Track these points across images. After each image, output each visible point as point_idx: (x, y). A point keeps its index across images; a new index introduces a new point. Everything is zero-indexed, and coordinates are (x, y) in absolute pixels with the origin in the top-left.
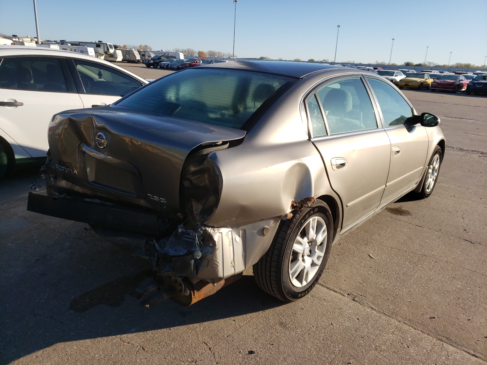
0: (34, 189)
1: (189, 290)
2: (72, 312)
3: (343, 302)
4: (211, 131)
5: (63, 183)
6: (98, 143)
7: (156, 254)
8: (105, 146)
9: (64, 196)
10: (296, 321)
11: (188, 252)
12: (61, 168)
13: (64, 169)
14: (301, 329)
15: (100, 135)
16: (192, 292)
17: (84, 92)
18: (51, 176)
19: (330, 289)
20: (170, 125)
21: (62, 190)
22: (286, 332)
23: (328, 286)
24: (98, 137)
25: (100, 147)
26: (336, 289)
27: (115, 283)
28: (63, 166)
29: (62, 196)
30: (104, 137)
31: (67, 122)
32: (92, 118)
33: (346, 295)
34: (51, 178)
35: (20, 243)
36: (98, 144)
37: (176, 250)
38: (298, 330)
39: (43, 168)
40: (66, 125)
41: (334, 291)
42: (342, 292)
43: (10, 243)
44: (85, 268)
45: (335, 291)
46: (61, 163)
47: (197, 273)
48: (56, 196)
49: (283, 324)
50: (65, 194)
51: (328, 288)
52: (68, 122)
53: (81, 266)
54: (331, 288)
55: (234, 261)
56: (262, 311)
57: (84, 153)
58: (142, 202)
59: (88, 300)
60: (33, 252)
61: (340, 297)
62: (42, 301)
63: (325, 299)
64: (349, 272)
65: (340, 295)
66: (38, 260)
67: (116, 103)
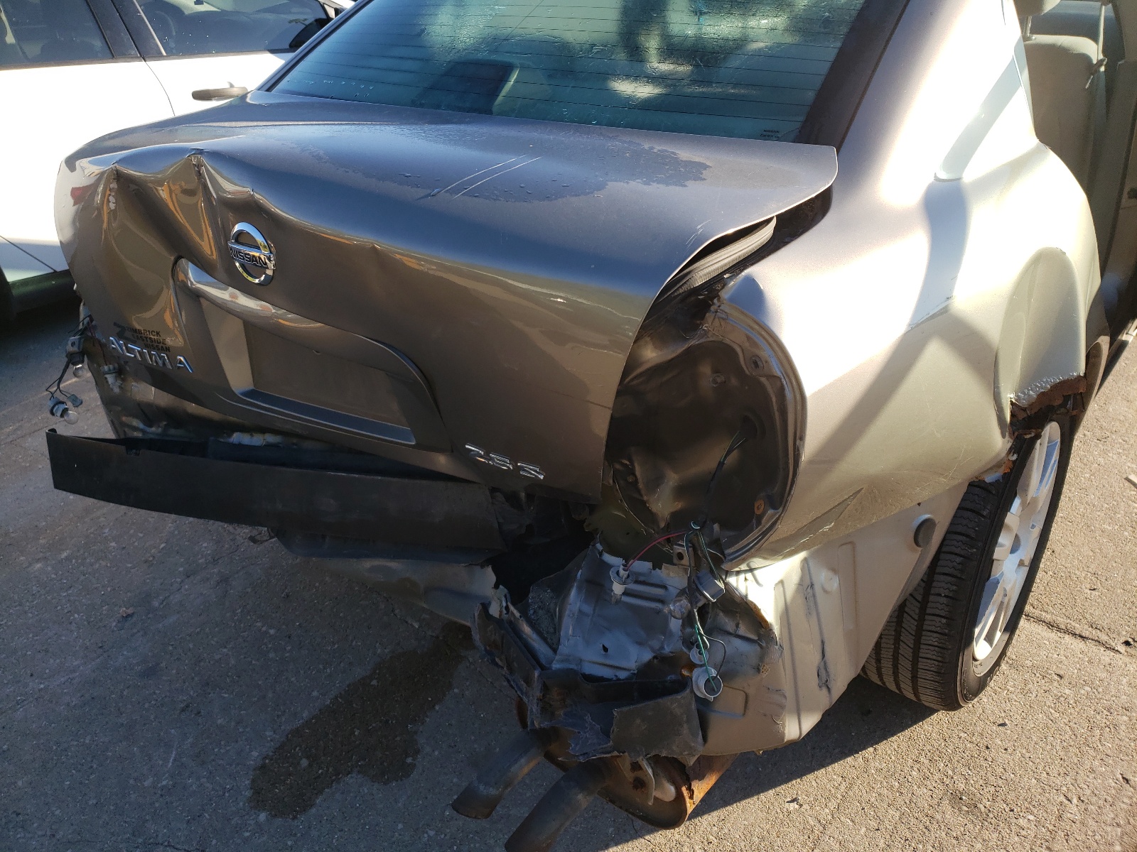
0: (62, 416)
1: (674, 783)
2: (263, 817)
3: (1125, 680)
4: (695, 171)
5: (148, 393)
6: (242, 266)
7: (536, 674)
8: (269, 272)
9: (160, 430)
10: (1000, 782)
11: (655, 657)
12: (129, 350)
13: (141, 353)
14: (1031, 817)
15: (240, 233)
16: (684, 789)
17: (161, 53)
18: (106, 368)
19: (1059, 629)
20: (517, 163)
21: (148, 413)
22: (986, 834)
23: (1048, 617)
24: (237, 241)
25: (250, 279)
26: (1078, 628)
27: (374, 682)
28: (134, 343)
29: (154, 430)
30: (259, 239)
31: (112, 186)
32: (199, 166)
33: (1122, 648)
34: (107, 376)
35: (67, 558)
36: (240, 269)
37: (605, 649)
38: (1022, 822)
39: (73, 344)
40: (111, 199)
41: (1074, 635)
42: (1104, 637)
43: (38, 560)
44: (272, 632)
45: (1081, 636)
46: (128, 333)
47: (705, 739)
48: (136, 429)
49: (961, 799)
50: (165, 423)
51: (1051, 625)
52: (114, 185)
53: (259, 624)
54: (1062, 621)
55: (825, 663)
56: (871, 749)
57: (197, 296)
58: (442, 462)
59: (304, 763)
60: (109, 589)
61: (1107, 660)
62: (164, 783)
63: (1061, 673)
64: (1091, 554)
65: (1102, 649)
66: (129, 616)
67: (270, 85)
